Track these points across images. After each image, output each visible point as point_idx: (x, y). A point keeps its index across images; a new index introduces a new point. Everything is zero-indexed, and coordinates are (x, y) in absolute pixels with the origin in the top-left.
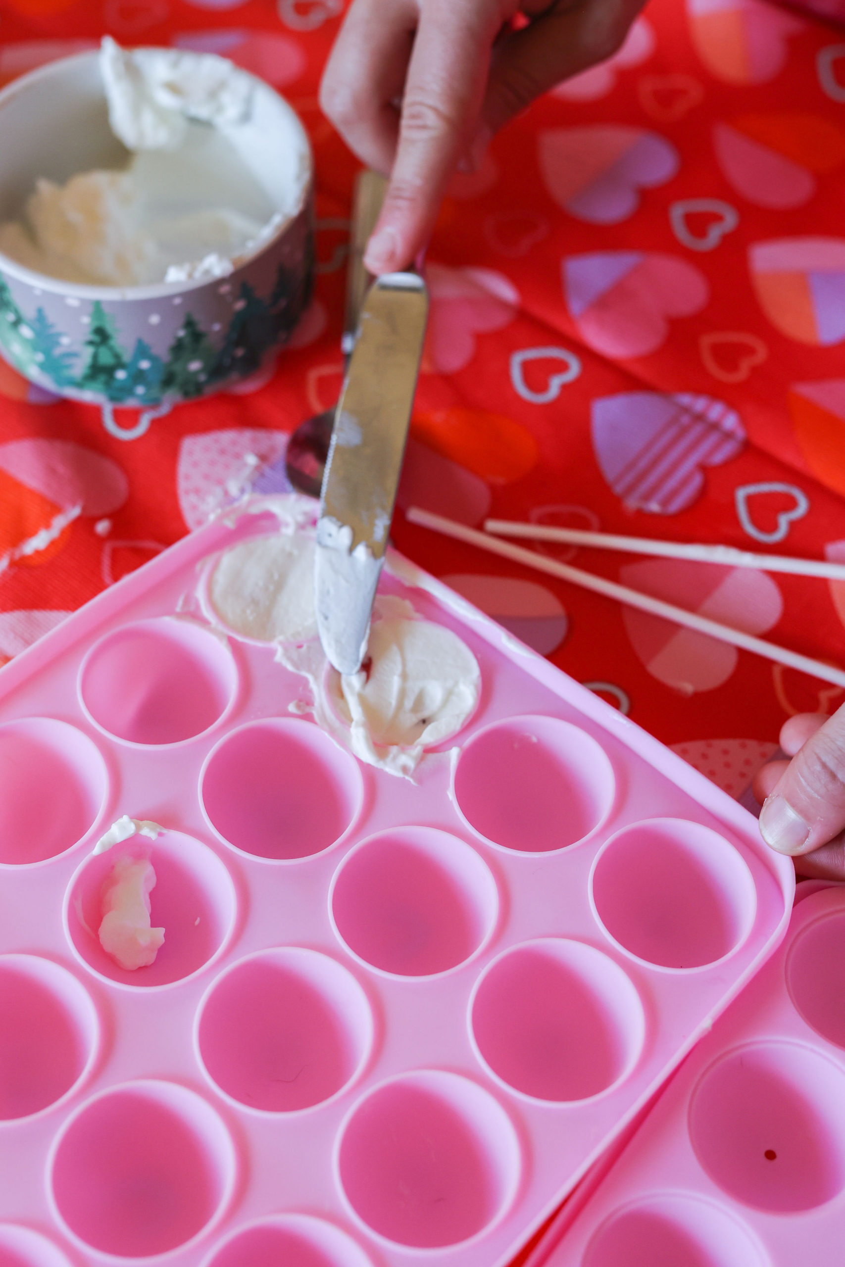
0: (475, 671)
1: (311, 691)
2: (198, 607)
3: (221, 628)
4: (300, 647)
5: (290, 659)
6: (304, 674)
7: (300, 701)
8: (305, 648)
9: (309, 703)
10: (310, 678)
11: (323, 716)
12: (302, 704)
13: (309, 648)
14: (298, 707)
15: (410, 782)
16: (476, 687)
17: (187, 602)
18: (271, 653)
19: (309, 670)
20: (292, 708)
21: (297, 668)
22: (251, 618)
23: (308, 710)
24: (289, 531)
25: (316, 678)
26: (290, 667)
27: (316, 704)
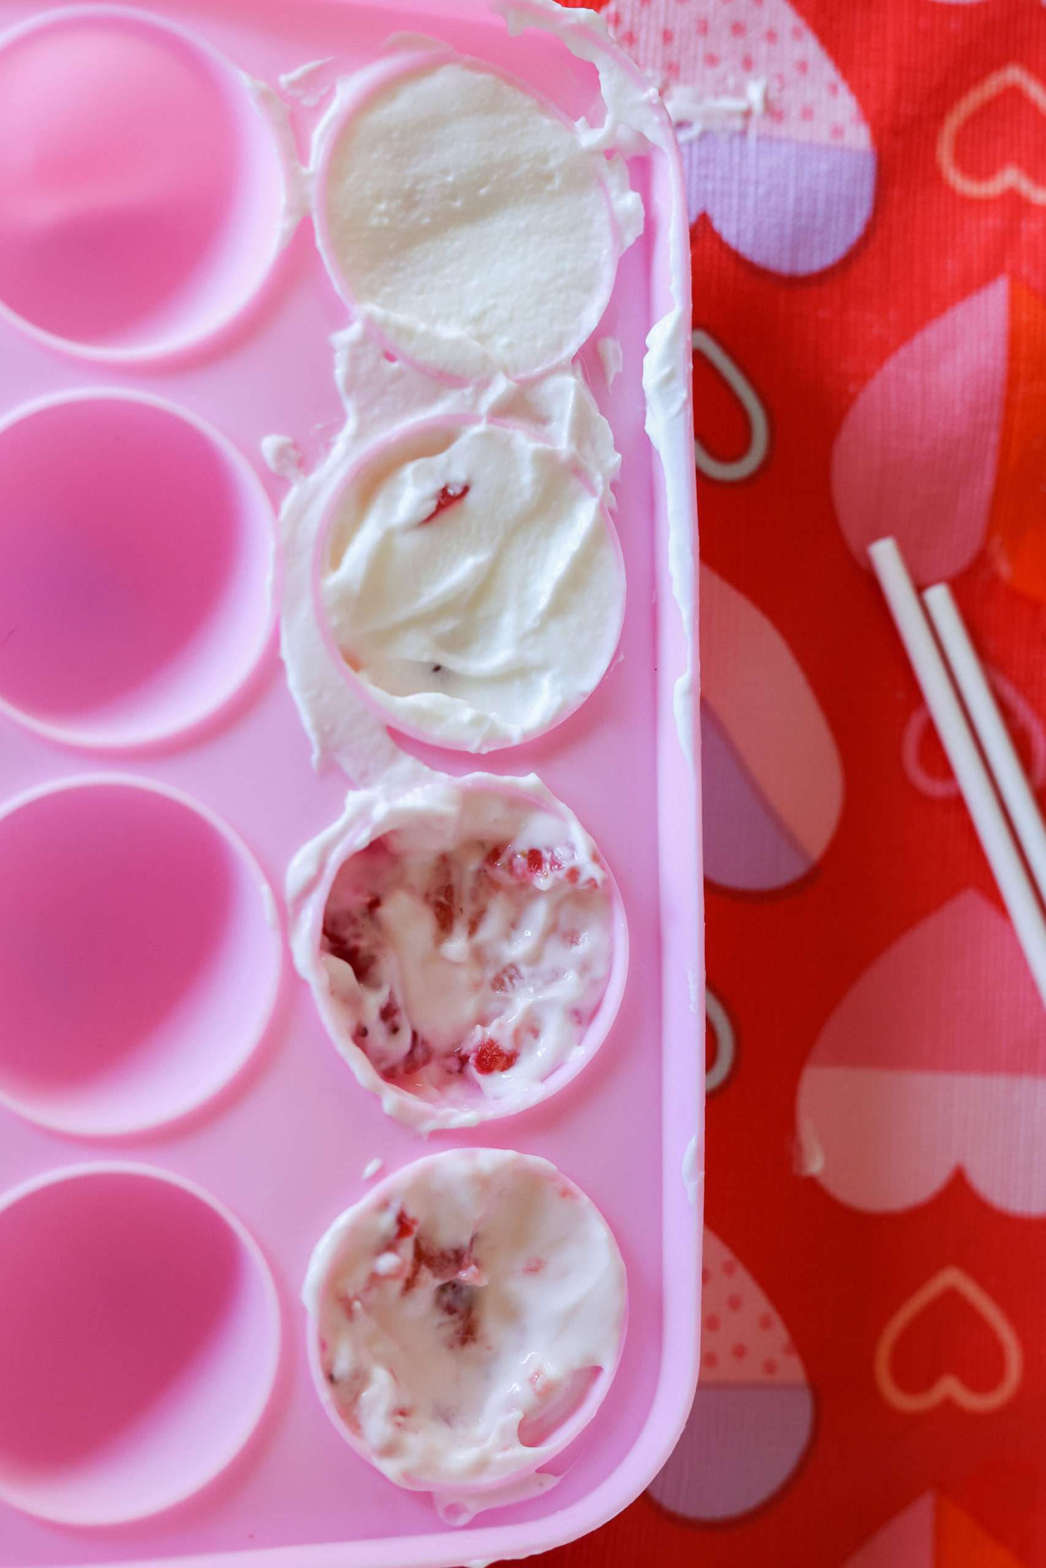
0: (589, 682)
1: (328, 446)
2: (318, 109)
3: (313, 189)
4: (390, 358)
5: (355, 359)
6: (350, 406)
7: (295, 446)
8: (396, 365)
9: (305, 465)
10: (351, 425)
11: (301, 511)
12: (293, 453)
13: (400, 375)
14: (281, 453)
15: (310, 751)
16: (564, 706)
17: (309, 81)
18: (338, 317)
19: (361, 410)
20: (269, 444)
21: (349, 389)
22: (374, 222)
23: (291, 473)
24: (588, 138)
25: (359, 435)
26: (340, 373)
27: (314, 478)
